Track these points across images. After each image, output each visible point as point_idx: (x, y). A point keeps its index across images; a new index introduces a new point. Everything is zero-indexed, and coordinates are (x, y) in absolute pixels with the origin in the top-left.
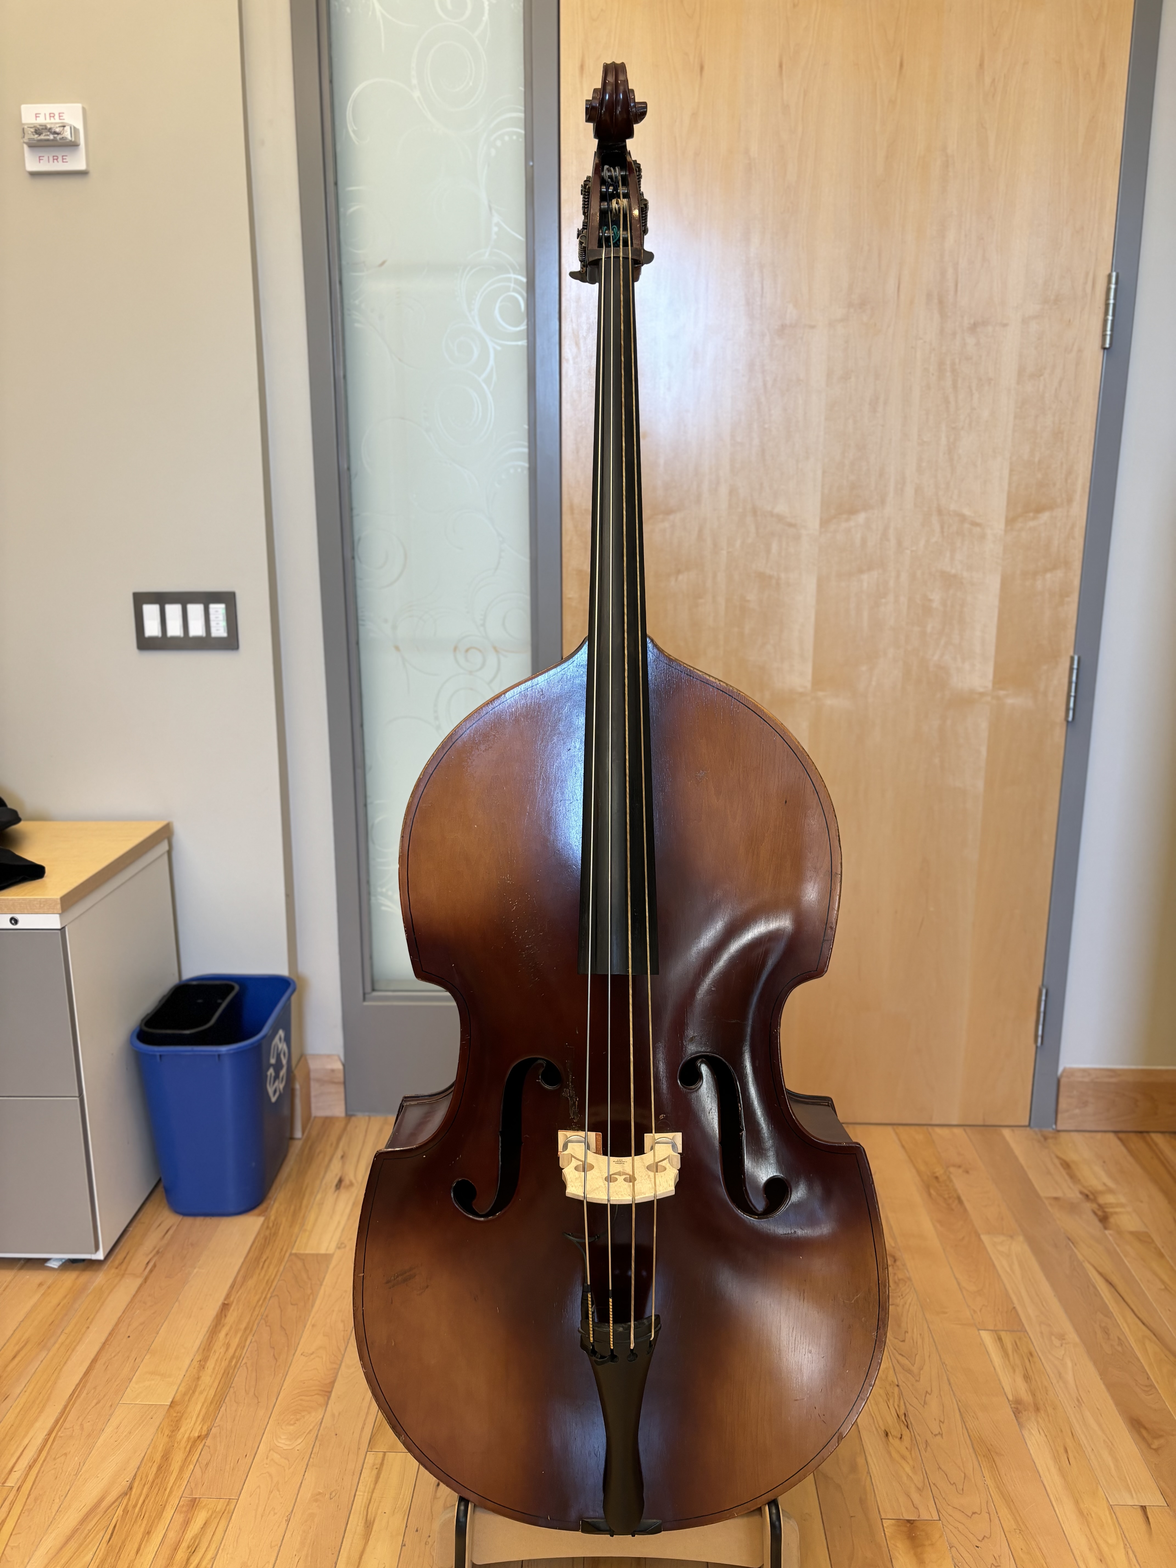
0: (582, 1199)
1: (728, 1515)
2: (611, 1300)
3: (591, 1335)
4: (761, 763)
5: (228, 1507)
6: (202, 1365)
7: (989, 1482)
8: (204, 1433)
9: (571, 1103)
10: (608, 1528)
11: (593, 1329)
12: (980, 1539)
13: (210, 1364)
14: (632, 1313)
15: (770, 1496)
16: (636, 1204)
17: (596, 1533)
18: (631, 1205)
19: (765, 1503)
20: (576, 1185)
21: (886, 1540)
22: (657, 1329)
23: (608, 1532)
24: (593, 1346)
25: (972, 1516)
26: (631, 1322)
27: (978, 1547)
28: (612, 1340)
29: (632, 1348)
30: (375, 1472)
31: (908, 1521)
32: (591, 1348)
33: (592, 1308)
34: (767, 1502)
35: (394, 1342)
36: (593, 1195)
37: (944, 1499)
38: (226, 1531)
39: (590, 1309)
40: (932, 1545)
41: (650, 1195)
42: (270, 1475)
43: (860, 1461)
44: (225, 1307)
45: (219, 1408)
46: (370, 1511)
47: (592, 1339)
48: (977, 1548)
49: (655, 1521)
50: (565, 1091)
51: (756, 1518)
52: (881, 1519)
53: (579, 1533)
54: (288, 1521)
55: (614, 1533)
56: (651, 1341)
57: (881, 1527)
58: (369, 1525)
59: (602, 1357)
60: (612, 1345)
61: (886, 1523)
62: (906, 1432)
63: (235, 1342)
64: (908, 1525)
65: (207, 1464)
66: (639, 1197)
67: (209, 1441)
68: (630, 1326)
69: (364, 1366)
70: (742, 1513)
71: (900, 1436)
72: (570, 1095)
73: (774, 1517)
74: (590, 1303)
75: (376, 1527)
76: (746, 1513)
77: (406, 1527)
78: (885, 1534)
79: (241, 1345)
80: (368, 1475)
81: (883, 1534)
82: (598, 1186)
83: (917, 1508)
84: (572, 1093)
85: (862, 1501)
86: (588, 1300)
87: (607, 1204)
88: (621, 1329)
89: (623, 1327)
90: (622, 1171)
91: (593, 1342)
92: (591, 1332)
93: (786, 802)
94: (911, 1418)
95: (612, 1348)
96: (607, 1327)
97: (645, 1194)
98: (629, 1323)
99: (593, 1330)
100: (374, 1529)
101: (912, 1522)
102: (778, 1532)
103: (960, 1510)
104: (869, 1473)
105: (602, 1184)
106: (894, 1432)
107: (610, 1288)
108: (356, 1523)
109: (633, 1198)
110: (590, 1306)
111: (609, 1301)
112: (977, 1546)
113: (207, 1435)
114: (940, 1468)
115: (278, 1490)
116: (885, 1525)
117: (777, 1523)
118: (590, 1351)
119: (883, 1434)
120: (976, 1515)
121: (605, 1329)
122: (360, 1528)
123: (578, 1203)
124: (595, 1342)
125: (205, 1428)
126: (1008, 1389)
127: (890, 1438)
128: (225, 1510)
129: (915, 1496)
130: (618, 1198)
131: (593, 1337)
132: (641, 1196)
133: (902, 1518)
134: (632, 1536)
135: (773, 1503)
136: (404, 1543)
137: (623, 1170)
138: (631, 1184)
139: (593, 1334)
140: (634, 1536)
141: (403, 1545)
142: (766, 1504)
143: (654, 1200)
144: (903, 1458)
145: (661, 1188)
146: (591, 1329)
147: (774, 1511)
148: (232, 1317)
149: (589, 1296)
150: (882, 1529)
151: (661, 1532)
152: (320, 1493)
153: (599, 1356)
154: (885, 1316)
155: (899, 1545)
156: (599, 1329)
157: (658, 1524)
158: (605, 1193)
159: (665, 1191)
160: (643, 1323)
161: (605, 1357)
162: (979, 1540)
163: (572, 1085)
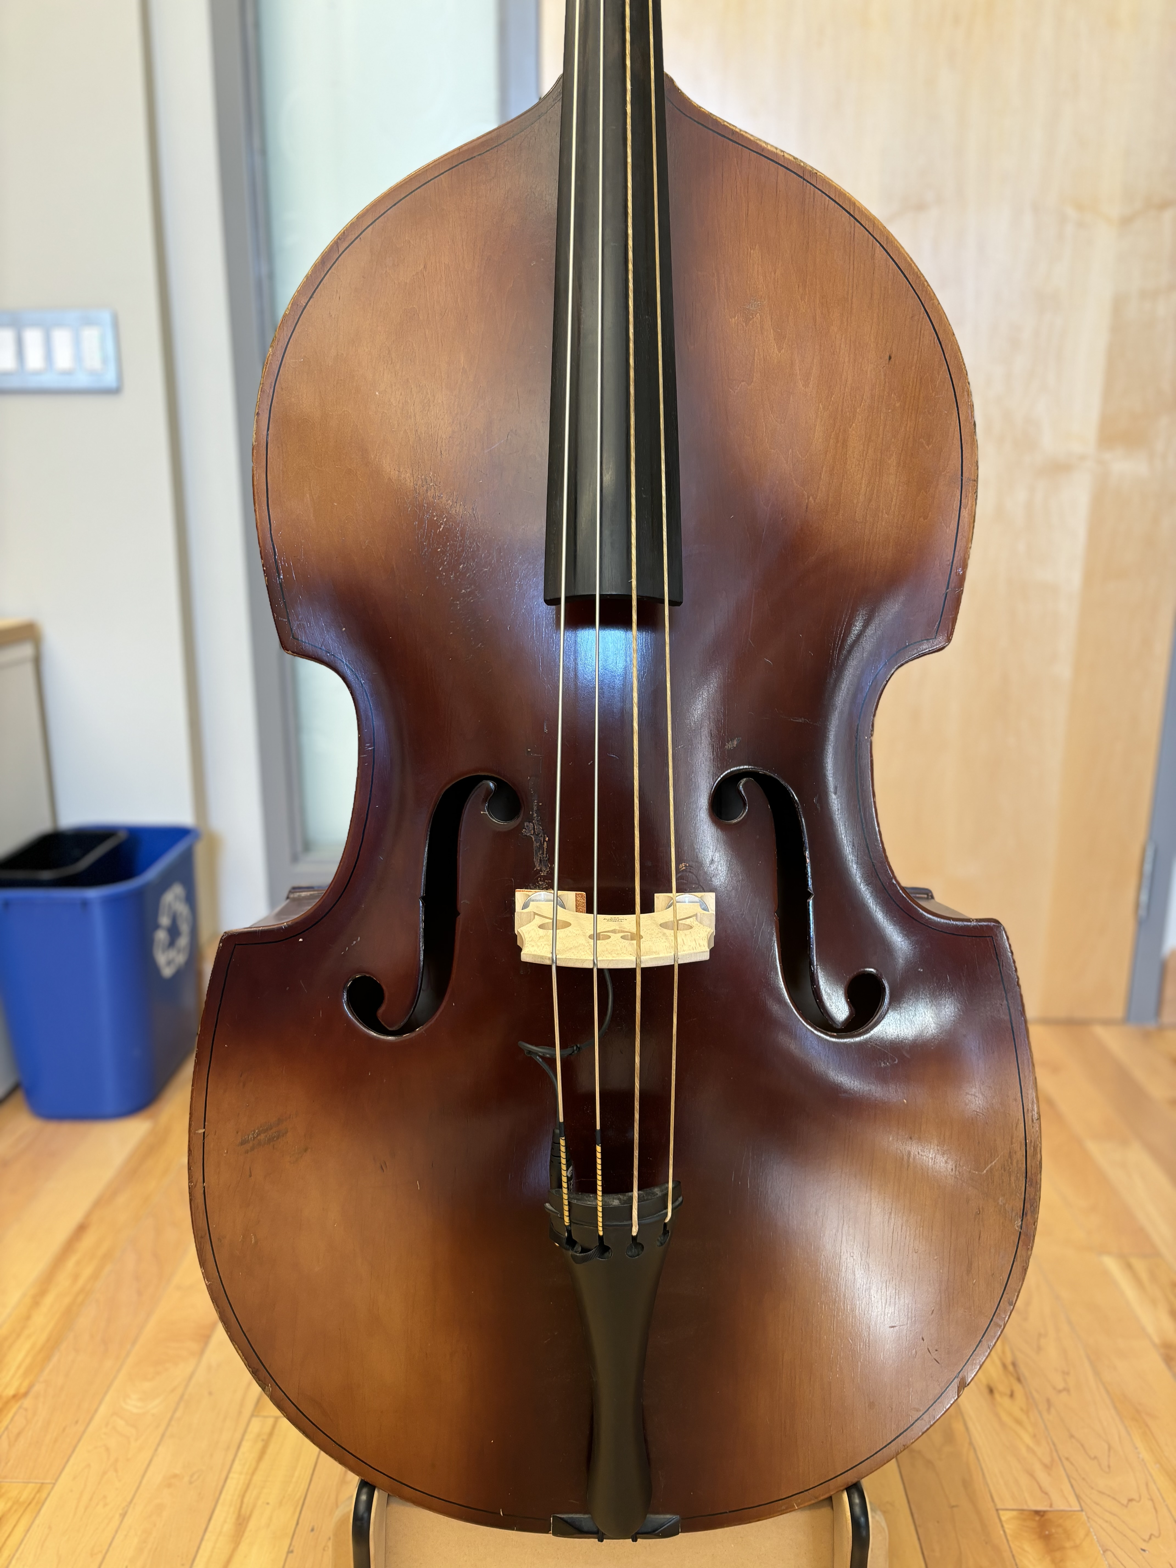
0: (548, 962)
1: (783, 1507)
2: (599, 1149)
3: (566, 1213)
4: (850, 291)
5: (38, 1496)
6: (36, 1301)
7: (1145, 1455)
8: (23, 1390)
9: (536, 845)
10: (595, 1530)
11: (569, 1202)
12: (1147, 1539)
13: (49, 1300)
14: (636, 1173)
15: (850, 1478)
16: (644, 970)
17: (575, 1536)
18: (633, 971)
19: (842, 1488)
20: (539, 944)
21: (1007, 1540)
22: (677, 1203)
23: (595, 1536)
24: (569, 1232)
25: (1128, 1504)
26: (632, 1191)
27: (1144, 1550)
28: (600, 1219)
29: (634, 1233)
30: (260, 1444)
31: (1037, 1512)
32: (566, 1234)
33: (567, 1170)
34: (845, 1487)
35: (255, 1236)
36: (568, 955)
37: (1084, 1479)
38: (28, 1530)
39: (564, 1173)
40: (1076, 1547)
41: (667, 955)
42: (107, 1449)
43: (958, 1427)
44: (82, 1229)
45: (48, 1358)
46: (246, 1500)
47: (567, 1219)
48: (1142, 1552)
49: (668, 1516)
50: (527, 826)
51: (825, 1511)
52: (997, 1510)
53: (549, 1536)
54: (123, 1515)
55: (604, 1536)
56: (665, 1224)
57: (997, 1521)
58: (241, 1522)
59: (584, 1250)
60: (600, 1229)
61: (1005, 1516)
62: (1017, 1387)
63: (87, 1271)
64: (1037, 1518)
65: (19, 1434)
66: (647, 957)
67: (27, 1402)
68: (631, 1198)
69: (206, 1276)
70: (806, 1504)
71: (1009, 1392)
72: (534, 831)
73: (858, 1510)
74: (564, 1161)
75: (252, 1525)
76: (809, 1506)
77: (297, 1523)
78: (1004, 1531)
79: (95, 1276)
80: (249, 1450)
81: (1002, 1532)
82: (576, 945)
83: (1046, 1494)
84: (539, 828)
85: (967, 1484)
86: (560, 1157)
87: (592, 970)
88: (616, 1203)
89: (619, 1199)
90: (618, 929)
91: (570, 1225)
92: (566, 1208)
93: (890, 358)
94: (1024, 1370)
95: (601, 1233)
96: (592, 1199)
97: (658, 954)
98: (630, 1194)
99: (570, 1204)
100: (248, 1529)
101: (1042, 1513)
102: (864, 1533)
103: (1109, 1496)
104: (971, 1443)
105: (584, 942)
106: (1002, 1387)
107: (598, 1127)
108: (224, 1518)
109: (638, 957)
110: (564, 1167)
111: (595, 1150)
112: (1143, 1548)
113: (26, 1394)
114: (1072, 1436)
115: (116, 1471)
116: (1003, 1518)
117: (862, 1520)
118: (564, 1241)
119: (986, 1391)
120: (1134, 1503)
121: (589, 1203)
122: (229, 1527)
123: (541, 971)
124: (572, 1224)
125: (26, 1384)
126: (1151, 1329)
127: (997, 1396)
128: (33, 1499)
129: (1041, 1475)
130: (611, 958)
131: (569, 1216)
132: (652, 957)
133: (1025, 1507)
134: (633, 1541)
135: (855, 1489)
136: (291, 1549)
137: (619, 927)
138: (635, 942)
139: (569, 1211)
140: (636, 1541)
141: (290, 1552)
142: (843, 1491)
143: (674, 965)
144: (1019, 1422)
145: (685, 948)
146: (566, 1202)
147: (857, 1500)
148: (88, 1241)
149: (562, 1142)
150: (999, 1525)
151: (678, 1534)
152: (175, 1476)
153: (580, 1249)
154: (1035, 1195)
155: (1027, 1547)
156: (579, 1203)
157: (673, 1521)
158: (590, 953)
159: (692, 951)
160: (654, 1194)
161: (590, 1250)
162: (1144, 1540)
163: (537, 816)
